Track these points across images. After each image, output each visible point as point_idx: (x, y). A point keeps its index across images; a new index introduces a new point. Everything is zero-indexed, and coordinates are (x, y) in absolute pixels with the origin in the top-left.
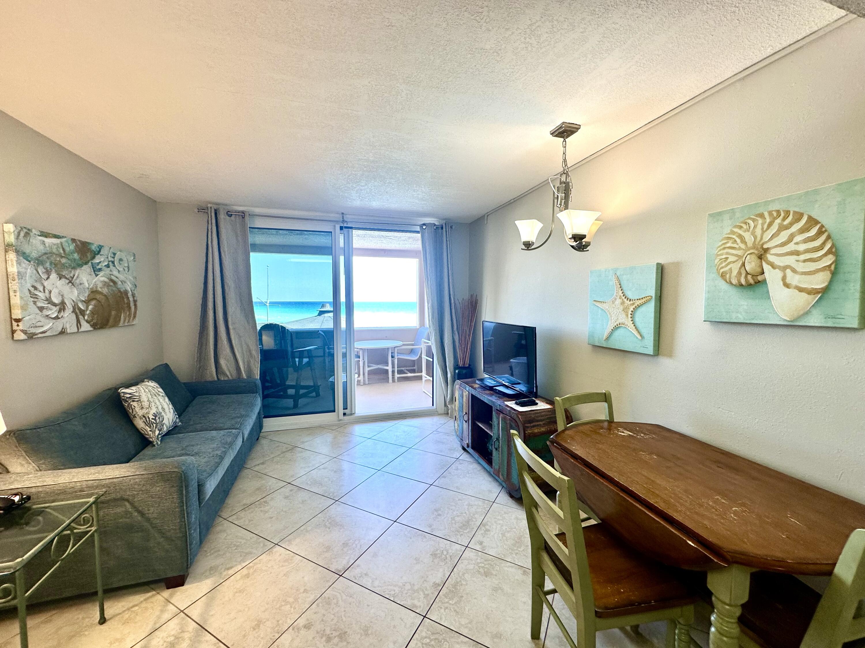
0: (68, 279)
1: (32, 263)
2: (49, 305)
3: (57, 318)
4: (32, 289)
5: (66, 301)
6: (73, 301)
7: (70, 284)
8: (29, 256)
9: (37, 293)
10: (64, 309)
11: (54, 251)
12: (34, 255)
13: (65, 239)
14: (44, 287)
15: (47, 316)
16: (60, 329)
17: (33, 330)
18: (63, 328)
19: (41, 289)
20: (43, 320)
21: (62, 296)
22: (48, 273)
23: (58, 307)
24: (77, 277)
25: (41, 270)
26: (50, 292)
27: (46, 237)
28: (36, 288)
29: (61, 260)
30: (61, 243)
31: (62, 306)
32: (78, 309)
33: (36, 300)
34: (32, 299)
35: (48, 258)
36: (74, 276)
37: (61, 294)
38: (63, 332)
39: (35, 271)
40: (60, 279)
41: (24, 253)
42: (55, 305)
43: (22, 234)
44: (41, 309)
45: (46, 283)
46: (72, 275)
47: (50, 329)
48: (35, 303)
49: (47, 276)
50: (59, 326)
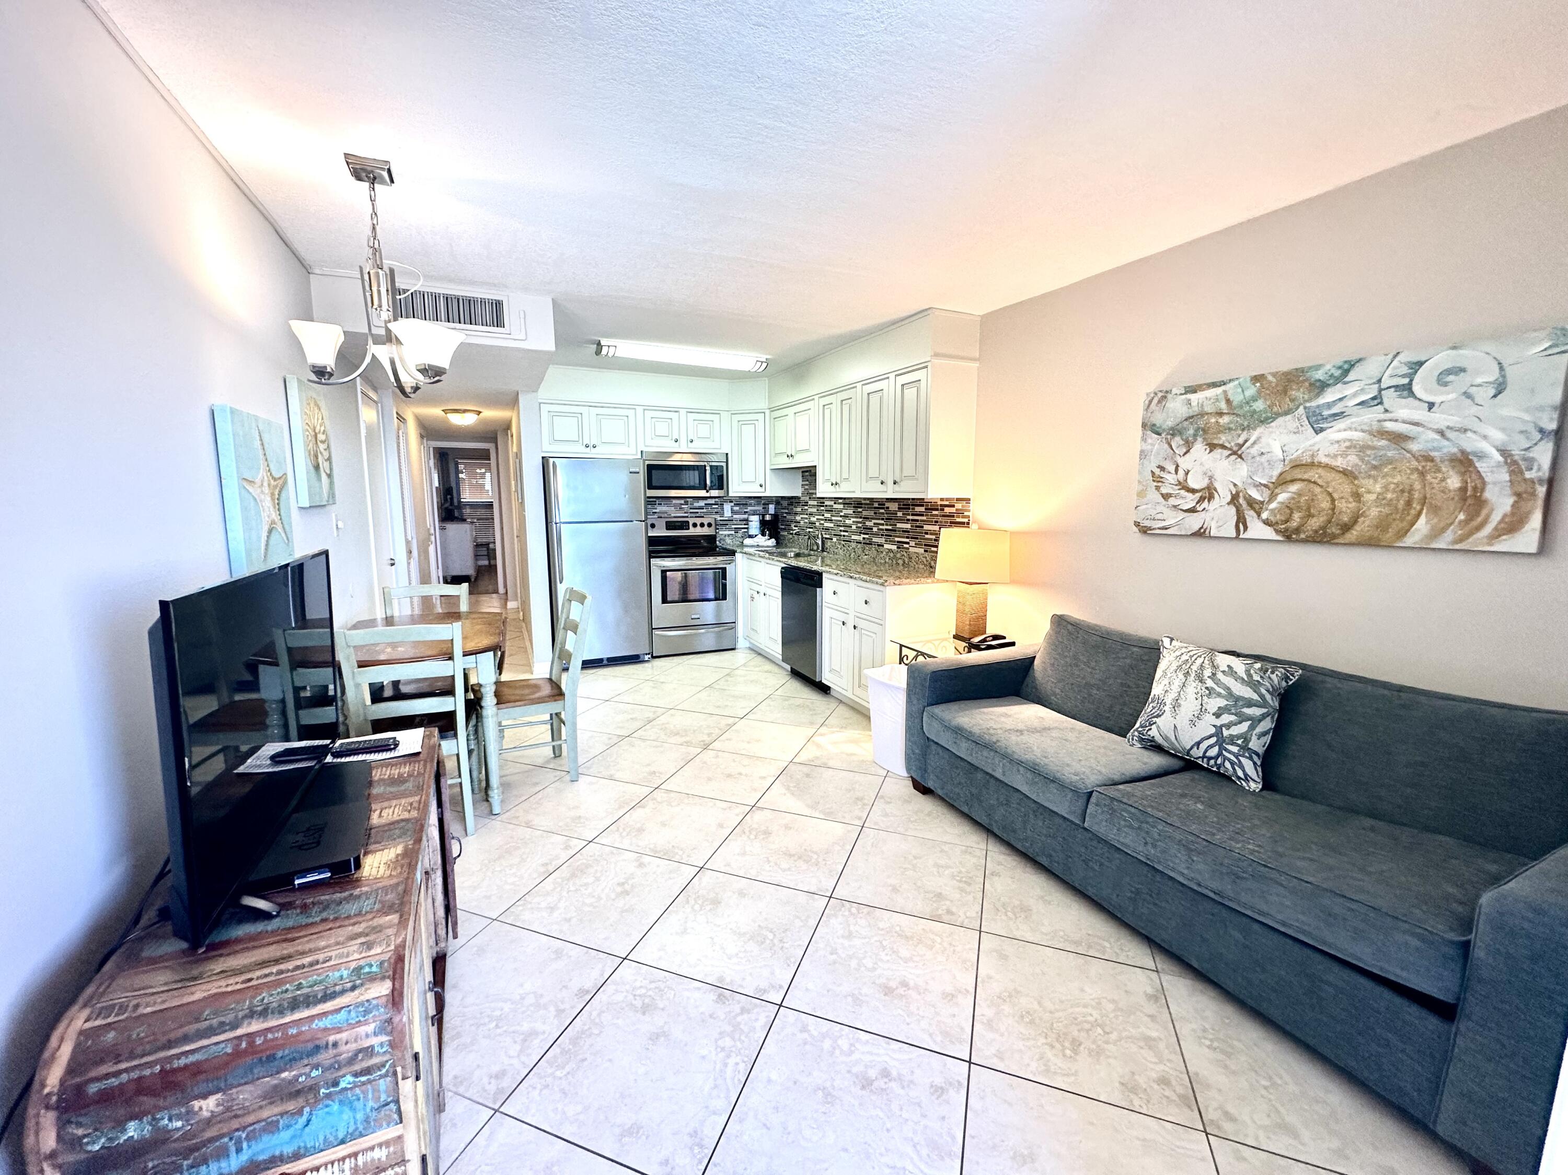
0: (1230, 449)
1: (1163, 435)
2: (1183, 492)
3: (1192, 510)
4: (1157, 471)
5: (1217, 485)
6: (1235, 485)
7: (1233, 457)
8: (1160, 427)
9: (1162, 474)
10: (1211, 498)
11: (1208, 409)
12: (1170, 423)
13: (1236, 382)
14: (1177, 466)
15: (1175, 506)
16: (1196, 528)
17: (1147, 523)
18: (1202, 528)
19: (1172, 468)
20: (1165, 510)
21: (1211, 478)
22: (1189, 446)
23: (1198, 495)
24: (1254, 443)
25: (1177, 441)
26: (1187, 473)
27: (1195, 392)
28: (1162, 468)
29: (1221, 420)
30: (1225, 392)
31: (1208, 494)
32: (1245, 498)
33: (1160, 484)
34: (1155, 484)
35: (1191, 423)
36: (1246, 441)
37: (1210, 474)
38: (1200, 534)
39: (1166, 446)
40: (1211, 451)
41: (1154, 425)
42: (1193, 491)
43: (1156, 400)
44: (1166, 497)
45: (1180, 461)
46: (1241, 441)
47: (1177, 524)
48: (1158, 488)
49: (1185, 450)
50: (1194, 523)
